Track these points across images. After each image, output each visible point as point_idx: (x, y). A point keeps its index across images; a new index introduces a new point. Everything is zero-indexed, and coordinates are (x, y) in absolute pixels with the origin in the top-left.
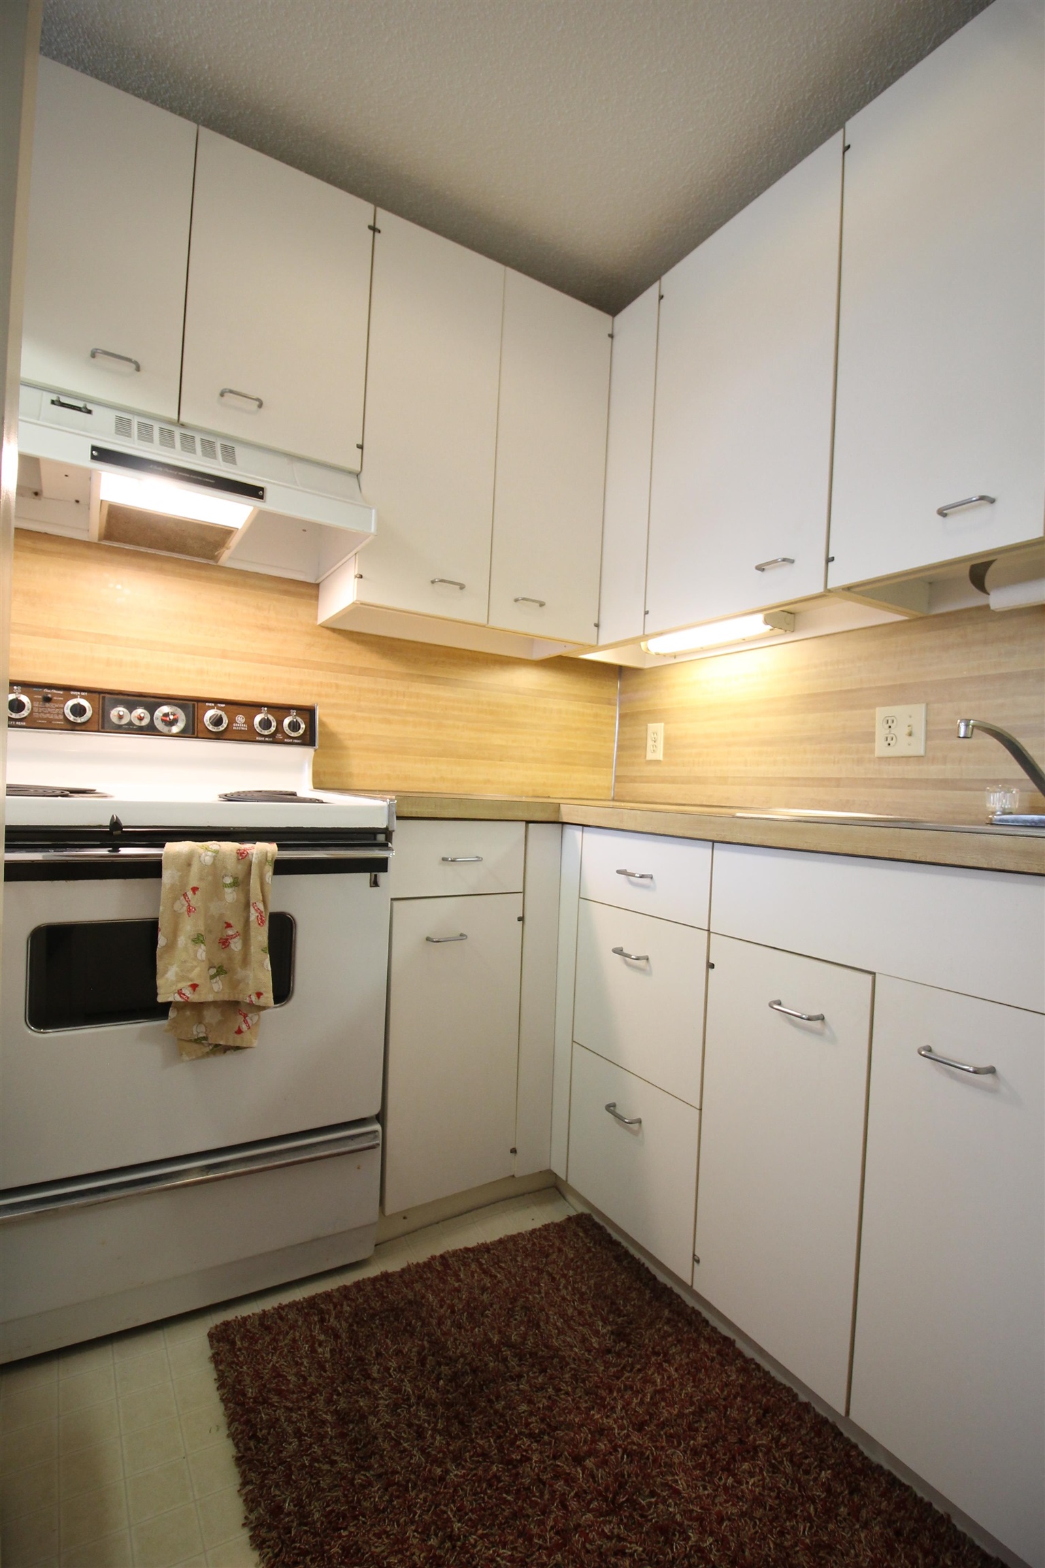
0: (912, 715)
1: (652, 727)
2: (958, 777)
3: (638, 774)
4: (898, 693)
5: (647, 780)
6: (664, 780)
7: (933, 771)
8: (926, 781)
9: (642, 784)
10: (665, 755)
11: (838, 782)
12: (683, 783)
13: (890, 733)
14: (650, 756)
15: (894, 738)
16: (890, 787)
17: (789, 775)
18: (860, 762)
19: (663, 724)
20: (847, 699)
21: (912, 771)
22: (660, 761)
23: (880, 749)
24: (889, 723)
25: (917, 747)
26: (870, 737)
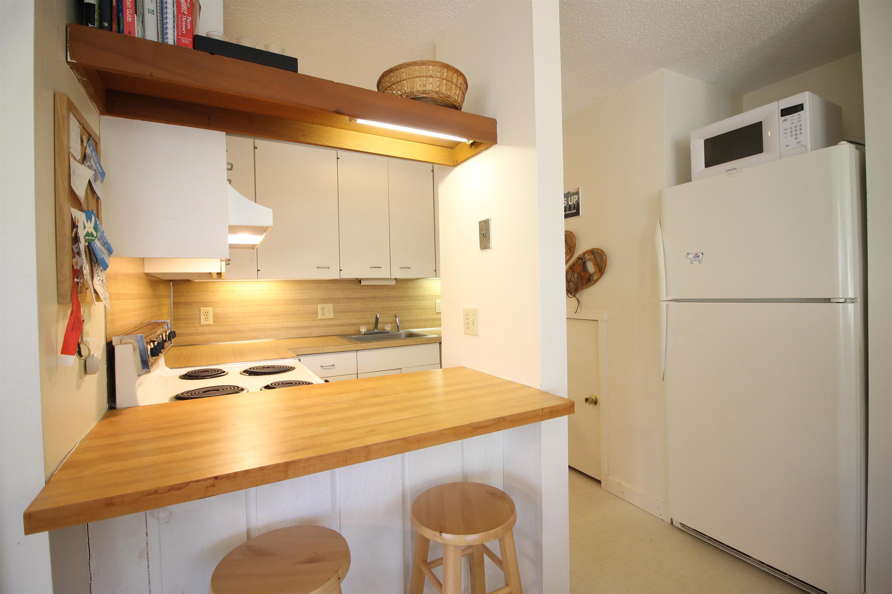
0: (330, 307)
1: (203, 309)
2: (343, 323)
3: (195, 331)
4: (325, 301)
5: (203, 334)
6: (214, 333)
7: (336, 322)
8: (335, 325)
9: (199, 336)
10: (213, 322)
11: (306, 327)
12: (229, 333)
13: (323, 312)
14: (203, 322)
15: (325, 314)
16: (324, 328)
17: (286, 326)
18: (313, 320)
19: (212, 308)
20: (307, 301)
21: (330, 322)
22: (211, 325)
23: (320, 316)
24: (322, 309)
25: (332, 316)
26: (316, 313)
